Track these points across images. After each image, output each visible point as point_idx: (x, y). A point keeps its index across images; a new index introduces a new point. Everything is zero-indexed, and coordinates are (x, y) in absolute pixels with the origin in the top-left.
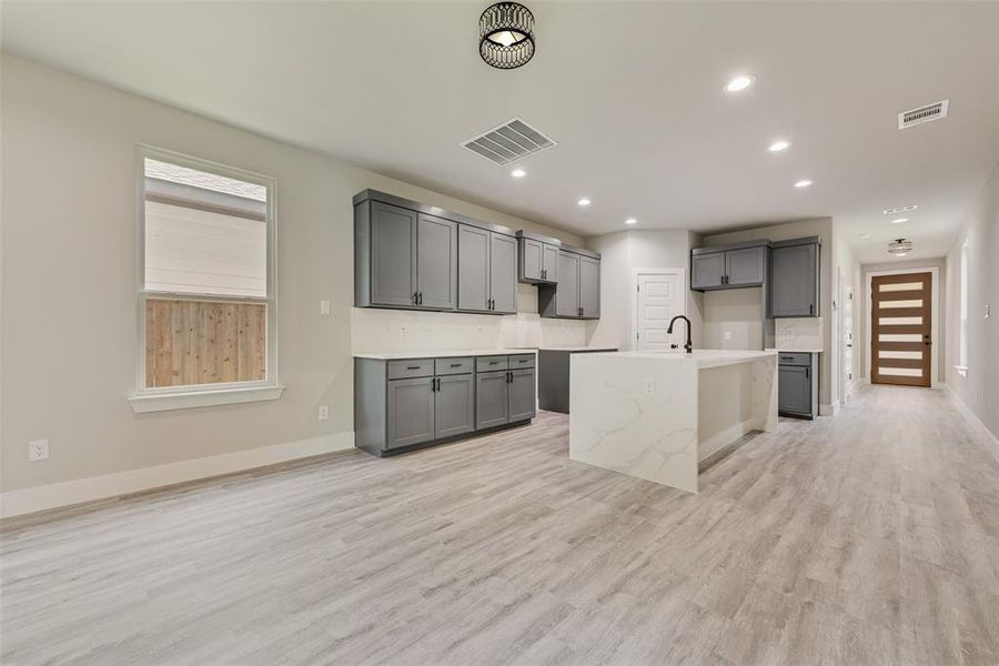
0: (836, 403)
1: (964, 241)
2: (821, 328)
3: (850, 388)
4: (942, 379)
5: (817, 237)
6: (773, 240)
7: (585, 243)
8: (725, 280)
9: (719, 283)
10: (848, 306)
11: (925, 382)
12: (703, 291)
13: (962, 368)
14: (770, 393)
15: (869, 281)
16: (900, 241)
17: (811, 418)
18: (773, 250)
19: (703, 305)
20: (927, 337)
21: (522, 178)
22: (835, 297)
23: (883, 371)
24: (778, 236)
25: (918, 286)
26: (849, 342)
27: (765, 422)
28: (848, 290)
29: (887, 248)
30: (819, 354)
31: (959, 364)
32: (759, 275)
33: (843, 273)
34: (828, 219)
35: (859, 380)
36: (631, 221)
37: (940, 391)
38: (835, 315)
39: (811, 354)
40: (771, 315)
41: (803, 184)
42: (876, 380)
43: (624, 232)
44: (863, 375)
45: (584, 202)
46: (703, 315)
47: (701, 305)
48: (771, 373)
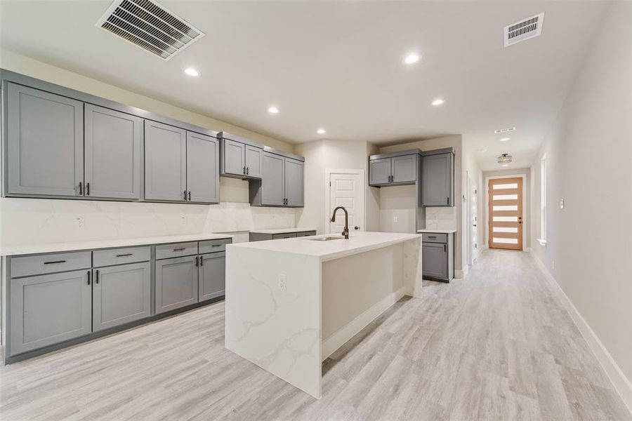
0: (465, 268)
1: (543, 155)
2: (455, 214)
3: (476, 252)
4: (529, 245)
5: (452, 148)
6: (423, 150)
7: (294, 150)
8: (391, 178)
9: (387, 182)
10: (474, 198)
11: (519, 248)
12: (379, 187)
13: (542, 241)
14: (416, 267)
15: (487, 183)
16: (505, 155)
17: (447, 282)
18: (422, 157)
19: (379, 197)
20: (520, 218)
21: (196, 77)
22: (464, 193)
23: (496, 240)
24: (426, 147)
25: (515, 186)
26: (474, 224)
27: (413, 289)
28: (474, 188)
29: (497, 160)
30: (454, 233)
31: (540, 238)
32: (413, 177)
33: (470, 175)
34: (459, 136)
35: (482, 246)
36: (321, 131)
37: (527, 252)
38: (464, 205)
39: (447, 234)
40: (422, 206)
41: (438, 102)
42: (492, 247)
43: (318, 141)
44: (484, 243)
45: (273, 110)
46: (379, 204)
47: (378, 197)
48: (417, 251)
